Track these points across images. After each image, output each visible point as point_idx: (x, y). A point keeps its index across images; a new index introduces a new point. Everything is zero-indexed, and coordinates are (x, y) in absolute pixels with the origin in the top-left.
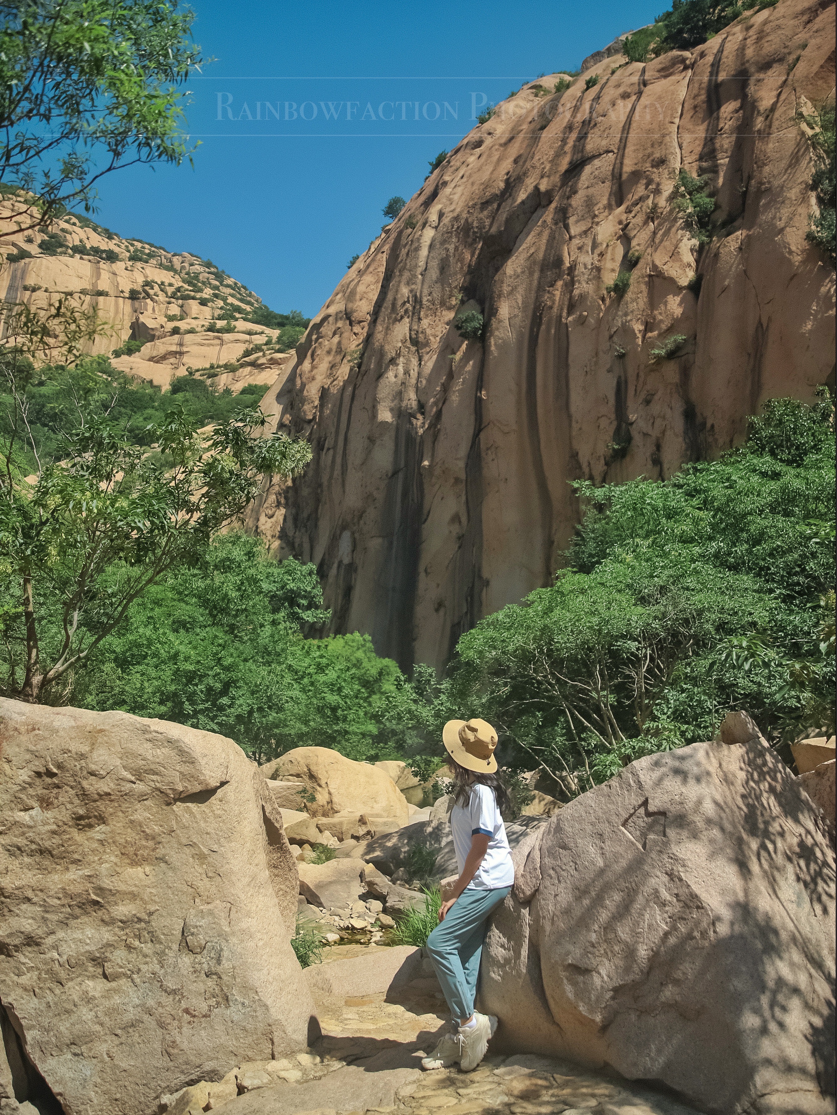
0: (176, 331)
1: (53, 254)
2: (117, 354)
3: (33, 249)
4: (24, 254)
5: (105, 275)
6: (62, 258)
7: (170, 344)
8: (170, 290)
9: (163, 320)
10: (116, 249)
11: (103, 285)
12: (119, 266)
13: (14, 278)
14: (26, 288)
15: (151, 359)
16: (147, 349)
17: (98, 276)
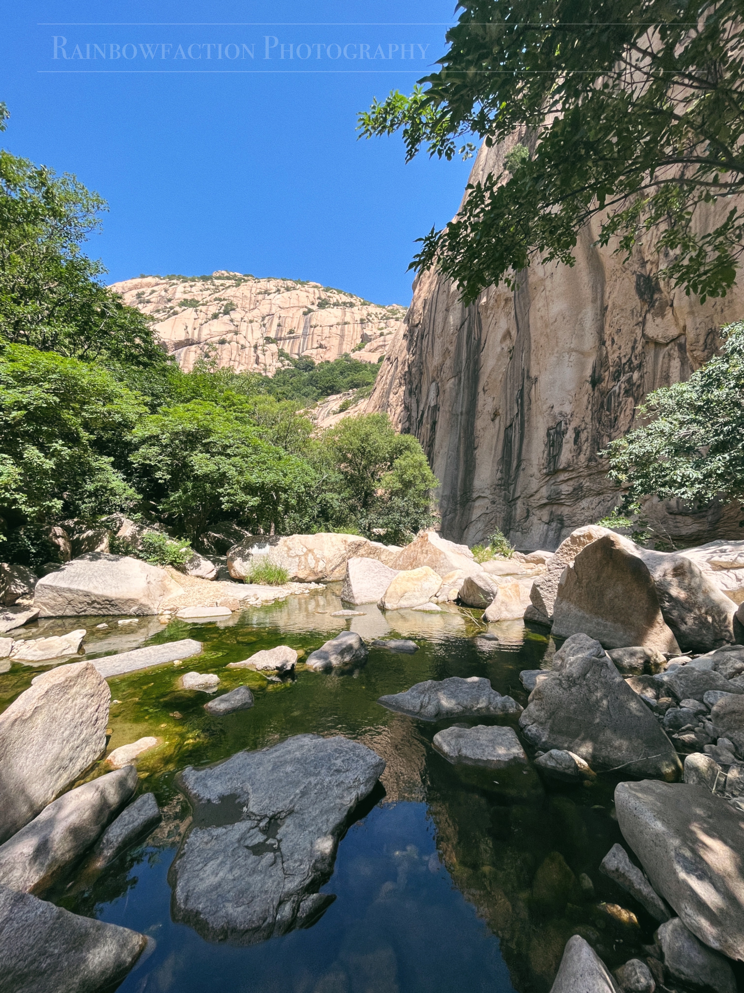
0: (382, 334)
1: (324, 308)
2: (354, 351)
3: (315, 308)
4: (310, 311)
5: (348, 314)
6: (329, 310)
7: (379, 341)
8: (380, 316)
9: (375, 330)
10: (354, 302)
11: (348, 319)
12: (355, 309)
13: (306, 322)
14: (311, 327)
15: (370, 351)
16: (368, 346)
17: (345, 315)
